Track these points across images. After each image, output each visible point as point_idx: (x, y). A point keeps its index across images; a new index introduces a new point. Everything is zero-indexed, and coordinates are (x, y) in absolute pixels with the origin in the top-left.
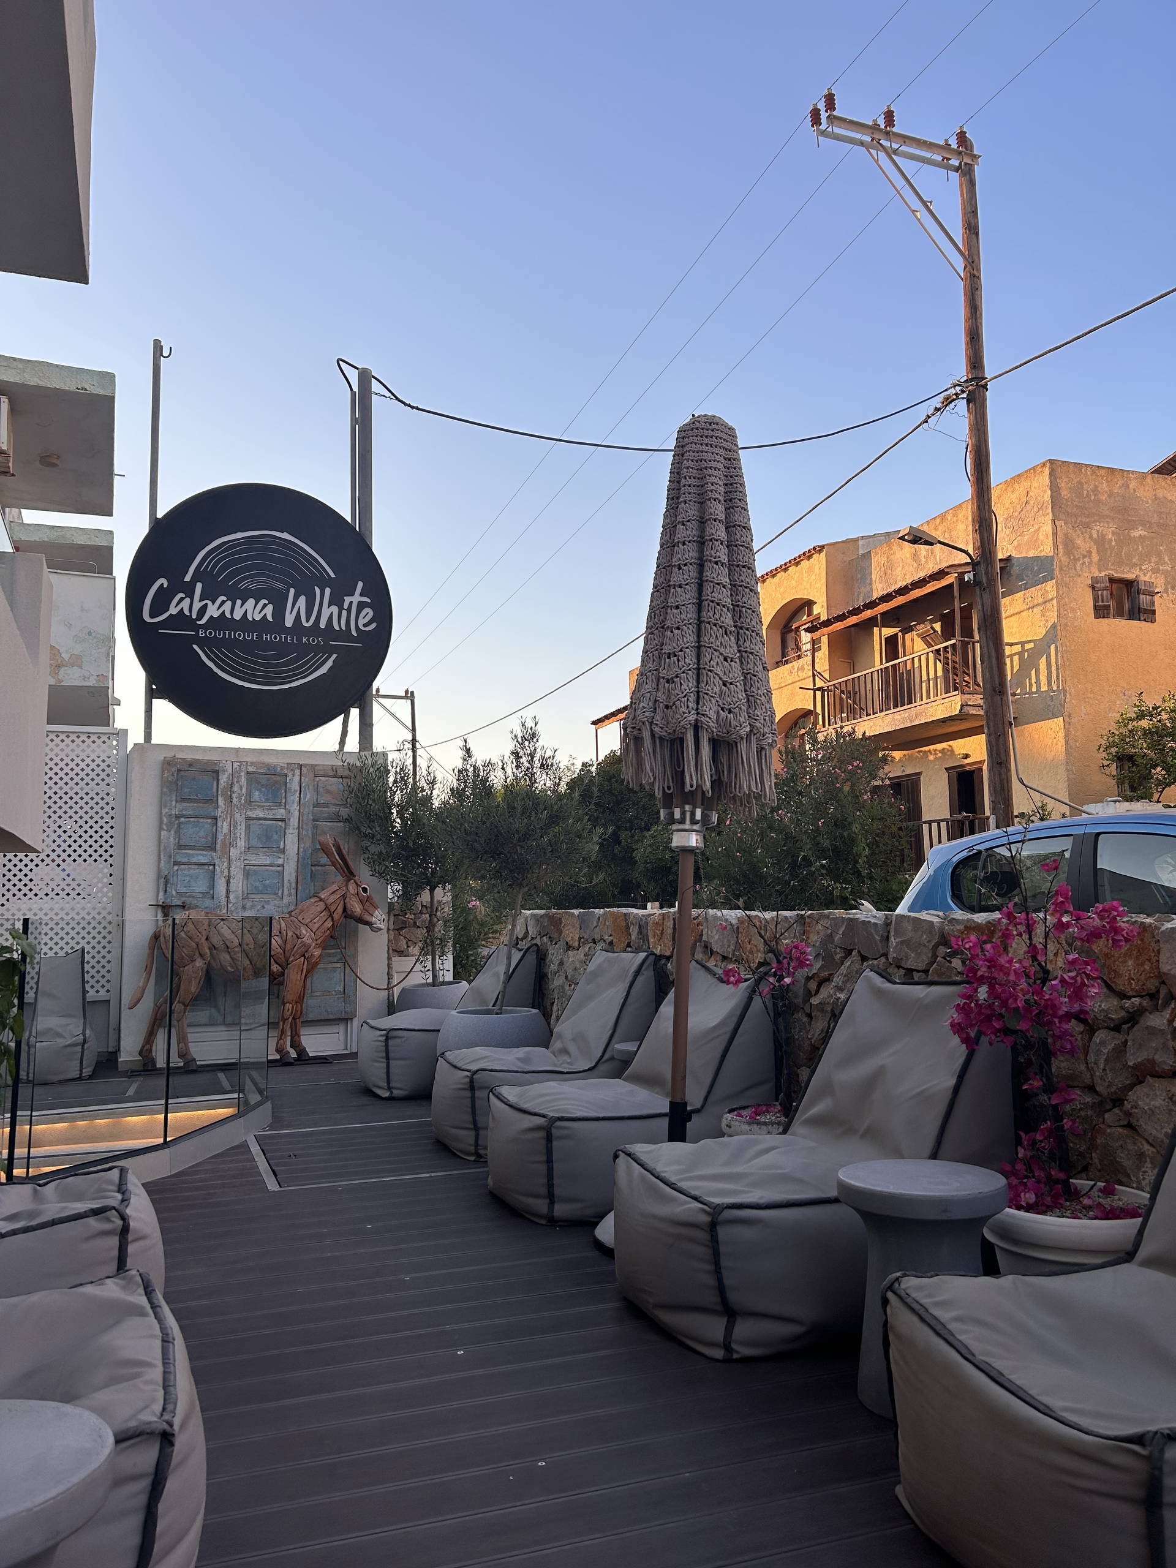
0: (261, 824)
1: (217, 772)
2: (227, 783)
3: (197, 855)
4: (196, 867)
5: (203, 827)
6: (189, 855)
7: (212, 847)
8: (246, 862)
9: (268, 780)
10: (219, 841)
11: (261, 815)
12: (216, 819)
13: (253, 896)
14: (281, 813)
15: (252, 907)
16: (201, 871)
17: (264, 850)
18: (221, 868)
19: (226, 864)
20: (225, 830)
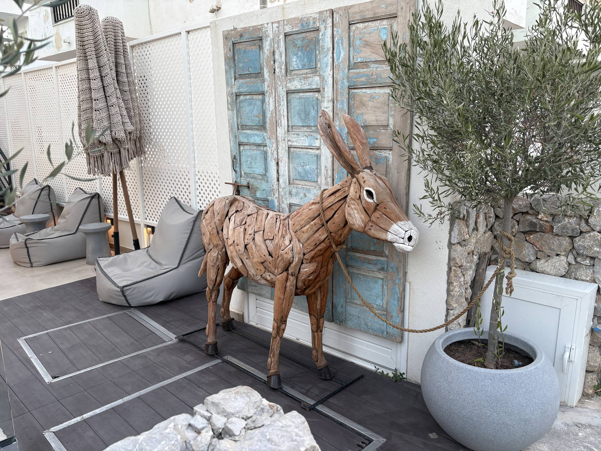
0: (301, 98)
1: (261, 39)
2: (270, 51)
3: (254, 135)
4: (255, 148)
5: (255, 104)
6: (248, 136)
7: (262, 127)
8: (290, 143)
9: (304, 39)
10: (268, 120)
11: (299, 87)
12: (263, 94)
13: (298, 182)
14: (315, 82)
15: (297, 194)
16: (258, 152)
17: (305, 129)
18: (270, 149)
19: (275, 145)
20: (272, 107)
